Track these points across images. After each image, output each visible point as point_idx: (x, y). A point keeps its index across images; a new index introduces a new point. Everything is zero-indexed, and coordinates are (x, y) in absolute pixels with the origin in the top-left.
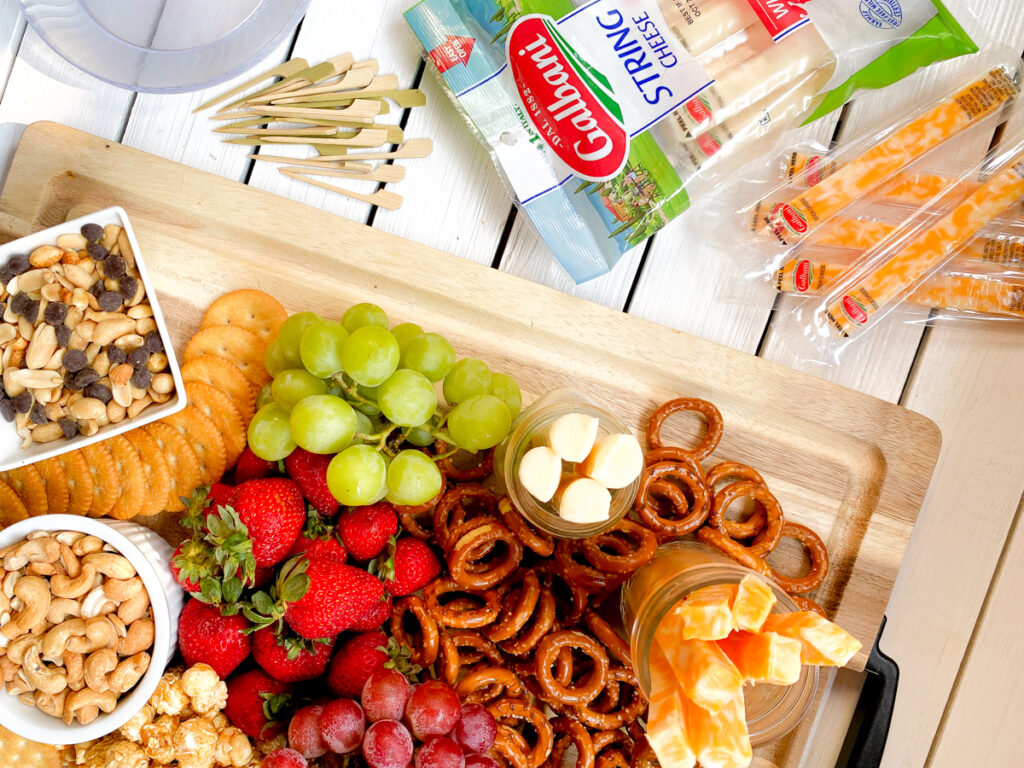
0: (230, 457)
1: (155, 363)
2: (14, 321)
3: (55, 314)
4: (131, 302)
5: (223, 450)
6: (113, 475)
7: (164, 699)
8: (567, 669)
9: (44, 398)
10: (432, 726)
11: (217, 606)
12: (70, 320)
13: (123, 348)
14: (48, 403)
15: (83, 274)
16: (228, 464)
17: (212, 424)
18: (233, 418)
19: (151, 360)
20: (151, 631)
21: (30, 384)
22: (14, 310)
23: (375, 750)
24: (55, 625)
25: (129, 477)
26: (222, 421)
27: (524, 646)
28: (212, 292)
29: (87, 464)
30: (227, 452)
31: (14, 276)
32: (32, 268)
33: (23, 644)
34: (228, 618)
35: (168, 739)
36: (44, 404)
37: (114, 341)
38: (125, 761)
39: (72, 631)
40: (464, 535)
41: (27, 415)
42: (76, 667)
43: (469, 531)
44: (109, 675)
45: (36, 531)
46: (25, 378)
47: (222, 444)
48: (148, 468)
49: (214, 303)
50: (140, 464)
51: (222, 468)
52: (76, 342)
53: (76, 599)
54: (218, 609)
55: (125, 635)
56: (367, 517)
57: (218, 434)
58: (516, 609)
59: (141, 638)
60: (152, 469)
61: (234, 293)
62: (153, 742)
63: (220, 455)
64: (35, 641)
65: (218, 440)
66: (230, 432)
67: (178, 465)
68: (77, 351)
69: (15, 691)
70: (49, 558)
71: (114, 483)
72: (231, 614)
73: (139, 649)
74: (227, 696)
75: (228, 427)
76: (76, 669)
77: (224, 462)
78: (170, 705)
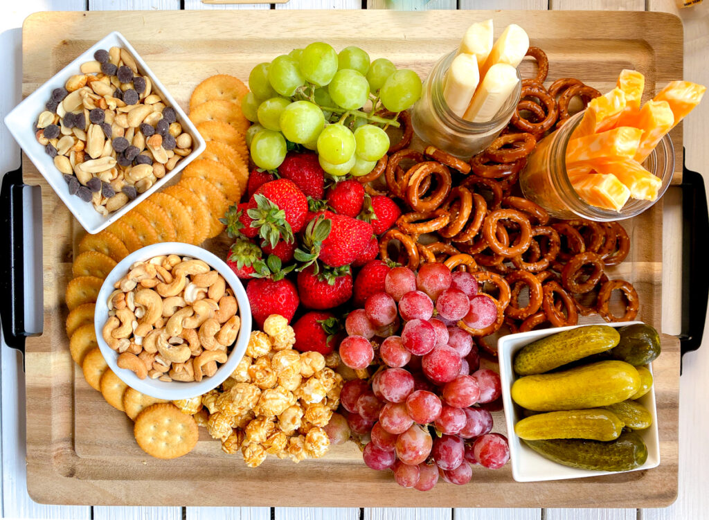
0: (241, 185)
1: (175, 129)
2: (70, 133)
3: (97, 116)
4: (144, 94)
5: (236, 181)
6: (168, 220)
7: (257, 346)
8: (505, 237)
9: (107, 178)
10: (438, 285)
11: (269, 277)
12: (108, 118)
13: (151, 125)
14: (111, 181)
15: (104, 86)
16: (241, 190)
17: (222, 165)
18: (235, 156)
19: (171, 128)
20: (234, 301)
21: (95, 170)
22: (67, 126)
23: (410, 307)
24: (170, 317)
25: (179, 219)
26: (228, 161)
27: (473, 229)
28: (189, 88)
29: (148, 220)
30: (238, 182)
31: (59, 103)
32: (69, 92)
33: (153, 337)
34: (279, 281)
35: (268, 369)
36: (109, 182)
37: (143, 122)
38: (245, 391)
39: (183, 315)
40: (411, 176)
41: (100, 192)
42: (193, 338)
43: (414, 173)
44: (217, 336)
45: (135, 263)
46: (91, 167)
47: (234, 177)
48: (189, 209)
49: (194, 93)
50: (183, 207)
51: (239, 194)
52: (117, 132)
53: (177, 296)
54: (271, 279)
55: (218, 308)
56: (345, 188)
57: (229, 170)
58: (460, 208)
59: (230, 307)
60: (193, 209)
61: (204, 82)
62: (259, 375)
63: (235, 184)
64: (160, 332)
65: (231, 175)
66: (236, 167)
67: (209, 201)
68: (119, 138)
69: (155, 375)
70: (151, 275)
71: (171, 226)
72: (280, 279)
73: (230, 314)
74: (294, 334)
75: (234, 163)
76: (194, 339)
77: (239, 189)
78: (261, 347)
